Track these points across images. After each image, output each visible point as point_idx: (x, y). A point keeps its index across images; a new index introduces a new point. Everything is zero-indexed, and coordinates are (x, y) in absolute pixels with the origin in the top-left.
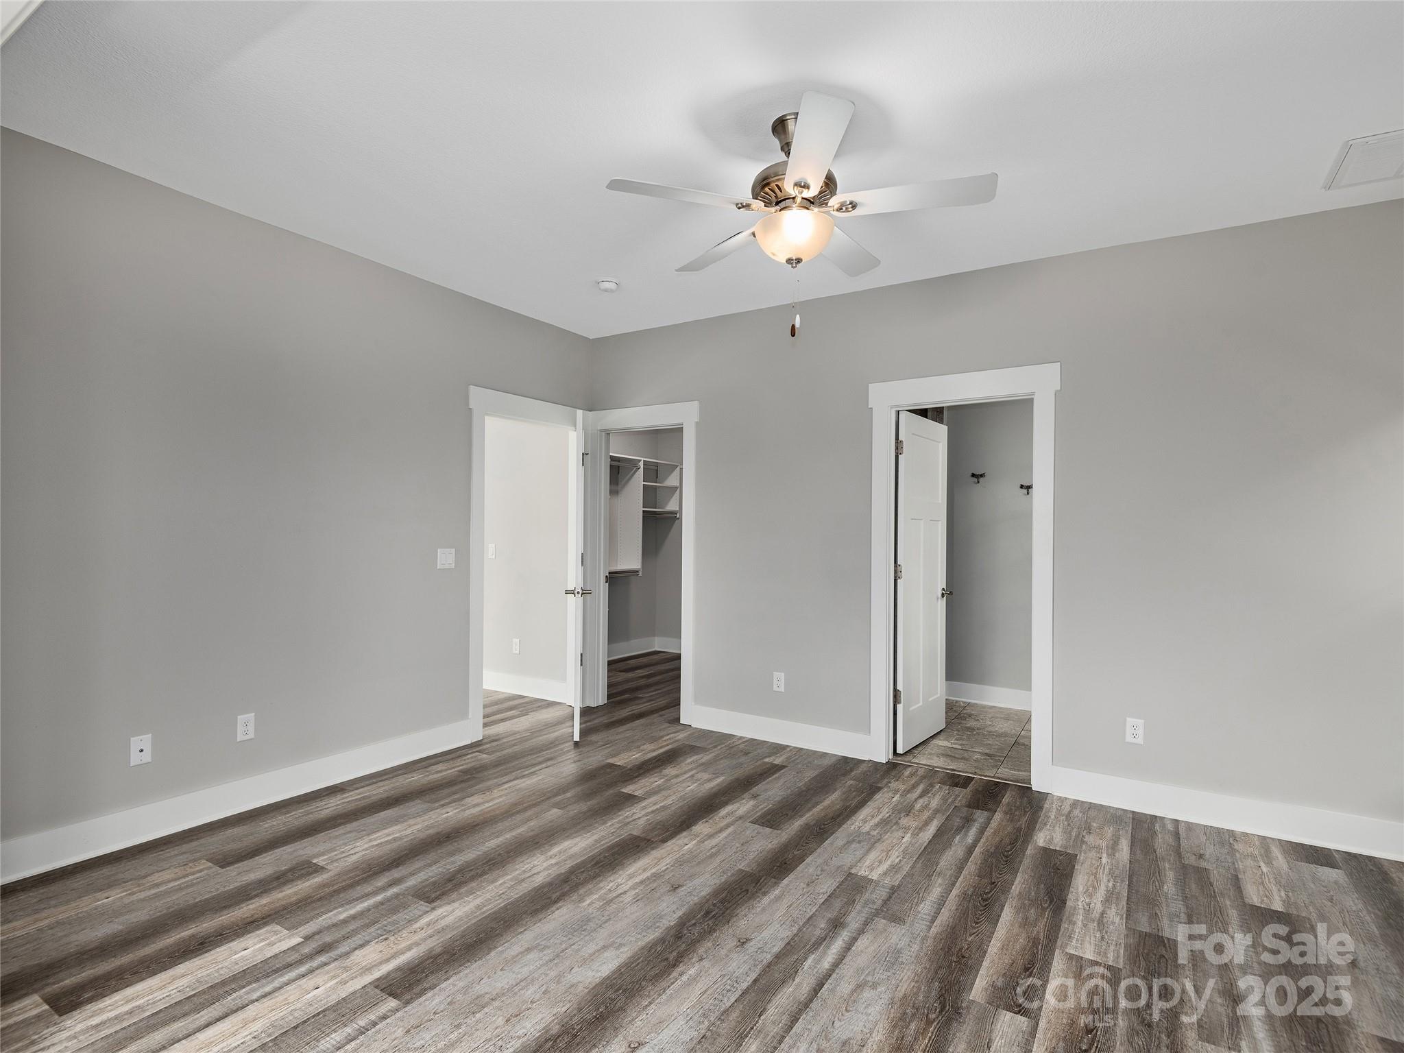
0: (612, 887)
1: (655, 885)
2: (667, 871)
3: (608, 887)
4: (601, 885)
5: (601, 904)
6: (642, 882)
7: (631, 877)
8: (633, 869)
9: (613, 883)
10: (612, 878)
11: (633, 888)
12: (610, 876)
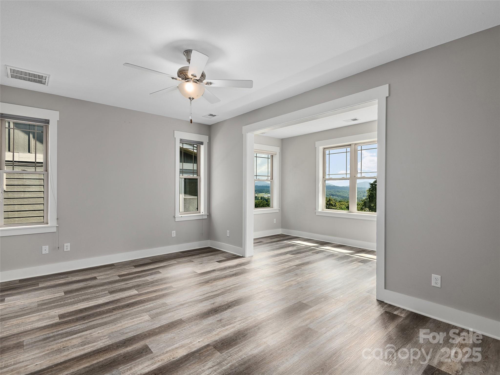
0: (243, 323)
1: (227, 322)
2: (219, 327)
3: (244, 323)
4: (246, 325)
5: (248, 318)
6: (231, 324)
7: (234, 327)
8: (231, 330)
9: (242, 325)
10: (242, 327)
11: (235, 322)
12: (241, 328)
